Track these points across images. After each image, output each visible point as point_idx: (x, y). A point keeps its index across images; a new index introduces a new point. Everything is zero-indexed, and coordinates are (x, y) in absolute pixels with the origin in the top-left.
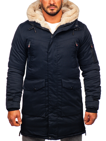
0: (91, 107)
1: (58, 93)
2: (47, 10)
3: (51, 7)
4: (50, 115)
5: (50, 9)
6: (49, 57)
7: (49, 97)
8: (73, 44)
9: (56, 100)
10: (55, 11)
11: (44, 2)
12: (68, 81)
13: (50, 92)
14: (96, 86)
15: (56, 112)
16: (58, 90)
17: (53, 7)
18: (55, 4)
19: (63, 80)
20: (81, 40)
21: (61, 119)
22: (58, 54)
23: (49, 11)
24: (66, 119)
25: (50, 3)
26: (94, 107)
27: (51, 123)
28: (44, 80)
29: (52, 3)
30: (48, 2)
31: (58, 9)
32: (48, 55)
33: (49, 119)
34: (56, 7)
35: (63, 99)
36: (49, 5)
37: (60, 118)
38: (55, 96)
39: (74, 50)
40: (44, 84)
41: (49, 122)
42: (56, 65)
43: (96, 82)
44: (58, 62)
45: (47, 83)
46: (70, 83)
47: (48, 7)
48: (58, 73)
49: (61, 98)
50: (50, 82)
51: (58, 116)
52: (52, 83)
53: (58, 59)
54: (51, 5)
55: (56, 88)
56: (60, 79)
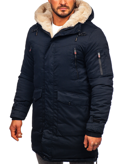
0: (89, 130)
1: (54, 107)
2: (57, 11)
3: (62, 8)
4: (44, 131)
5: (60, 10)
6: (45, 64)
7: (45, 110)
8: (71, 51)
9: (52, 115)
10: (67, 12)
11: (54, 2)
12: (65, 95)
13: (46, 104)
14: (99, 105)
15: (52, 128)
16: (55, 103)
17: (64, 8)
18: (67, 5)
19: (59, 92)
20: (83, 47)
21: (57, 138)
22: (55, 62)
23: (60, 12)
24: (62, 139)
25: (61, 3)
26: (93, 130)
27: (44, 140)
28: (41, 90)
29: (63, 3)
30: (58, 3)
31: (70, 10)
32: (45, 62)
33: (43, 136)
34: (68, 8)
35: (59, 114)
36: (60, 5)
37: (54, 137)
38: (51, 110)
39: (72, 59)
40: (41, 95)
41: (43, 138)
42: (53, 74)
43: (99, 100)
44: (55, 71)
45: (43, 94)
46: (68, 97)
47: (58, 8)
48: (55, 84)
49: (57, 113)
50: (47, 93)
51: (53, 134)
52: (48, 94)
53: (55, 67)
54: (62, 5)
55: (52, 101)
56: (56, 90)
